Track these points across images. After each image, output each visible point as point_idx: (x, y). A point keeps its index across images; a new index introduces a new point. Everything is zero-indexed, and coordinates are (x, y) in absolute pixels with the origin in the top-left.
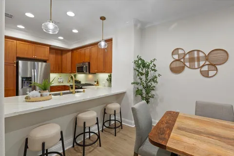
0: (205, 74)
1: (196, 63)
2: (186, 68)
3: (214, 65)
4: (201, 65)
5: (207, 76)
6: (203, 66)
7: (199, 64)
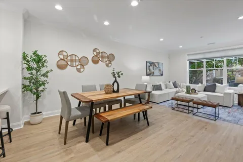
0: (79, 70)
1: (74, 63)
2: (68, 66)
3: (83, 65)
4: (77, 64)
5: (80, 72)
6: (78, 65)
7: (76, 64)
